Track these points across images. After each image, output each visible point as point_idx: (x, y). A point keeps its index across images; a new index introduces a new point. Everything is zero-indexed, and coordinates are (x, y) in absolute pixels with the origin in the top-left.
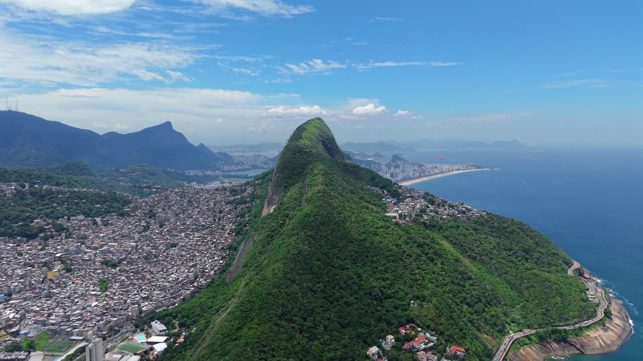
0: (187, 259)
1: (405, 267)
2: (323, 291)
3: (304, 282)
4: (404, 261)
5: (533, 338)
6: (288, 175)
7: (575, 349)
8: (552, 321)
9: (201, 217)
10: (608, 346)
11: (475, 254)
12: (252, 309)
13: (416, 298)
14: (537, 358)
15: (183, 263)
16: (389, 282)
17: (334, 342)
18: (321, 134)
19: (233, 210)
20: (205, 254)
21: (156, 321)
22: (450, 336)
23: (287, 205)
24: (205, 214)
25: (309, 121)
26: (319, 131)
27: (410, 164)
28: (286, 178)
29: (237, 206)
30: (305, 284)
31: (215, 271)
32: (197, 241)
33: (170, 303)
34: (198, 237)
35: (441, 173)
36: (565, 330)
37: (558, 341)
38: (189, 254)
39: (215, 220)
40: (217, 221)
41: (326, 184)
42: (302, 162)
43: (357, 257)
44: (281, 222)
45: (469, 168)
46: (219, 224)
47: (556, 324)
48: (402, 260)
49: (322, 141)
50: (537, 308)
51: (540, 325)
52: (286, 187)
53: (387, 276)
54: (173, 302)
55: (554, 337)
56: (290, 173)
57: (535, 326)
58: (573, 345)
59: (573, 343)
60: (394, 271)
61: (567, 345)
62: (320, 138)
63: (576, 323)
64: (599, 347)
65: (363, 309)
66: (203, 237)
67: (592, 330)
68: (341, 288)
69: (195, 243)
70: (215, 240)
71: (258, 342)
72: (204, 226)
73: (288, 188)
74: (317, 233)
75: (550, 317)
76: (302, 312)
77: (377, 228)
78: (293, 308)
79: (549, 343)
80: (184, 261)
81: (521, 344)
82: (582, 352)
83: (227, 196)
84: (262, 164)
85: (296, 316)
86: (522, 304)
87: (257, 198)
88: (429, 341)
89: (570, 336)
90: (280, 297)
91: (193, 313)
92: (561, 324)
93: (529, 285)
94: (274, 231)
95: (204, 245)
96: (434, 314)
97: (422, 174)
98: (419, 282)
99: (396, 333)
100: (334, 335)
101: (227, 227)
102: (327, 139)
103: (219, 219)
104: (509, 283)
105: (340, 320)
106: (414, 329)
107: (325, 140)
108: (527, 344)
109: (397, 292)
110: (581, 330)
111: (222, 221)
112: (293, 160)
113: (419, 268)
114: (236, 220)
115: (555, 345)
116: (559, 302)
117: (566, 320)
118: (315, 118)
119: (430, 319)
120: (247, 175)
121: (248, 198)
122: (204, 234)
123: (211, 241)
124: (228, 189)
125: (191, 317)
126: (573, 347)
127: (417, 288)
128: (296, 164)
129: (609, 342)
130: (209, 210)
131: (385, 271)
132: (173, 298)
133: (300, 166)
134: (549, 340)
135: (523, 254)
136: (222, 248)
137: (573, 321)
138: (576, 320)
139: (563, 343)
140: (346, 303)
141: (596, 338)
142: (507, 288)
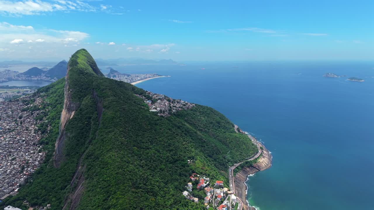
0: (5, 155)
1: (178, 141)
2: (146, 165)
3: (134, 162)
4: (176, 138)
5: (239, 168)
6: (79, 90)
7: (256, 169)
8: (244, 157)
9: (4, 123)
10: (267, 165)
11: (201, 128)
12: (109, 185)
13: (189, 158)
14: (244, 177)
15: (2, 159)
16: (174, 152)
17: (167, 195)
18: (89, 60)
19: (30, 115)
20: (19, 149)
21: (9, 206)
22: (213, 176)
23: (86, 111)
24: (6, 120)
25: (78, 51)
26: (86, 58)
27: (122, 74)
28: (78, 92)
29: (33, 112)
30: (135, 163)
31: (39, 161)
32: (9, 141)
33: (10, 191)
34: (9, 138)
35: (141, 79)
36: (251, 161)
37: (249, 167)
38: (5, 151)
39: (18, 124)
40: (19, 124)
41: (114, 96)
42: (86, 81)
43: (151, 140)
44: (86, 123)
45: (155, 76)
46: (23, 127)
47: (246, 159)
48: (175, 138)
49: (90, 65)
50: (236, 152)
51: (240, 161)
52: (80, 98)
53: (171, 148)
54: (12, 189)
55: (247, 165)
56: (80, 88)
57: (238, 162)
58: (255, 168)
59: (255, 167)
60: (174, 145)
61: (253, 168)
62: (89, 63)
63: (253, 157)
64: (265, 166)
65: (170, 171)
66: (13, 137)
67: (259, 159)
68: (154, 161)
69: (7, 142)
70: (24, 139)
71: (130, 207)
72: (10, 129)
73: (81, 99)
74: (125, 129)
75: (243, 156)
76: (142, 180)
77: (155, 120)
78: (137, 179)
79: (245, 169)
80: (3, 157)
81: (236, 172)
82: (259, 170)
83: (21, 106)
84: (16, 77)
85: (140, 184)
86: (229, 151)
87: (48, 106)
88: (206, 181)
89: (253, 163)
90: (126, 174)
91: (41, 195)
92: (248, 158)
93: (230, 141)
94: (82, 129)
95: (16, 143)
96: (201, 166)
97: (132, 81)
98: (187, 149)
99: (190, 181)
100: (165, 190)
101: (30, 128)
102: (92, 63)
103: (21, 123)
104: (220, 141)
105: (163, 180)
106: (196, 176)
107: (92, 64)
108: (238, 171)
109: (180, 156)
110: (256, 160)
111: (24, 124)
112: (79, 79)
113: (184, 141)
114: (36, 123)
115: (248, 169)
116: (245, 148)
117: (249, 156)
118: (82, 49)
119: (201, 169)
120: (8, 86)
121: (39, 106)
122: (13, 135)
123: (21, 139)
124: (20, 100)
125: (40, 198)
126: (255, 169)
127: (187, 152)
128: (83, 82)
129: (267, 163)
130: (8, 117)
131: (169, 146)
132: (11, 186)
133: (86, 83)
134: (245, 167)
135: (218, 124)
136: (34, 144)
137: (252, 156)
138: (253, 155)
139: (251, 168)
140: (160, 169)
141: (262, 162)
142: (220, 144)
